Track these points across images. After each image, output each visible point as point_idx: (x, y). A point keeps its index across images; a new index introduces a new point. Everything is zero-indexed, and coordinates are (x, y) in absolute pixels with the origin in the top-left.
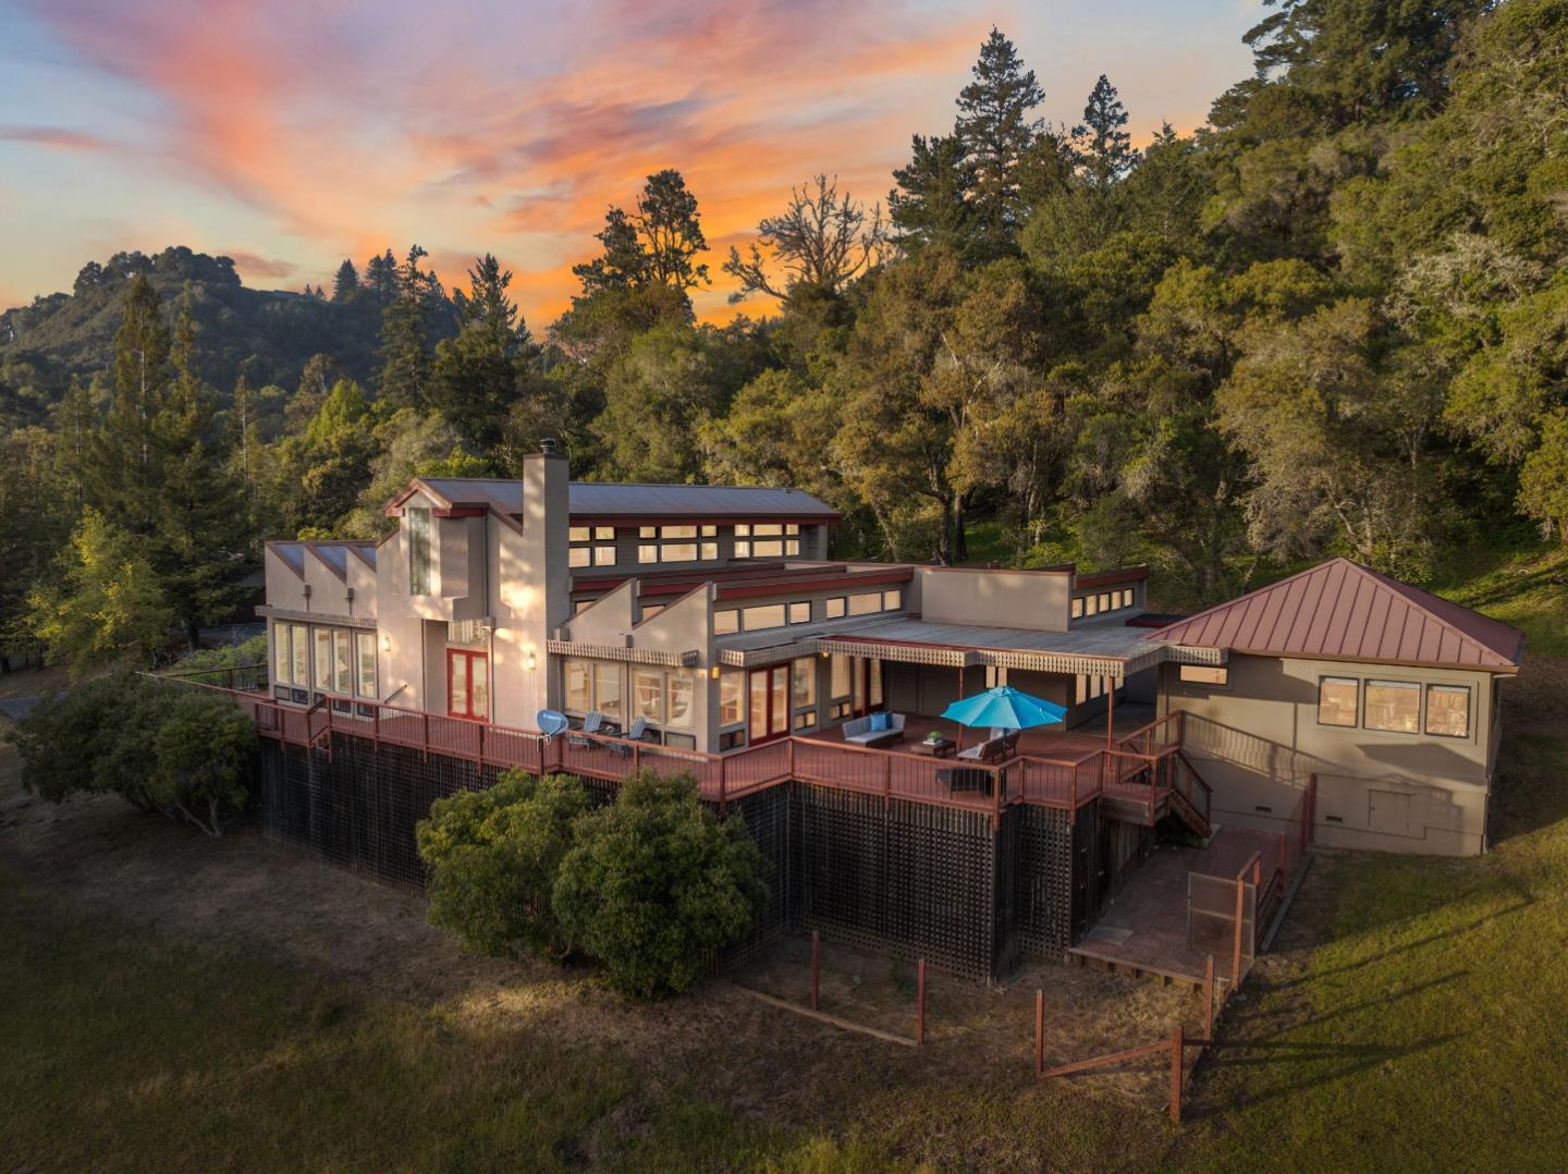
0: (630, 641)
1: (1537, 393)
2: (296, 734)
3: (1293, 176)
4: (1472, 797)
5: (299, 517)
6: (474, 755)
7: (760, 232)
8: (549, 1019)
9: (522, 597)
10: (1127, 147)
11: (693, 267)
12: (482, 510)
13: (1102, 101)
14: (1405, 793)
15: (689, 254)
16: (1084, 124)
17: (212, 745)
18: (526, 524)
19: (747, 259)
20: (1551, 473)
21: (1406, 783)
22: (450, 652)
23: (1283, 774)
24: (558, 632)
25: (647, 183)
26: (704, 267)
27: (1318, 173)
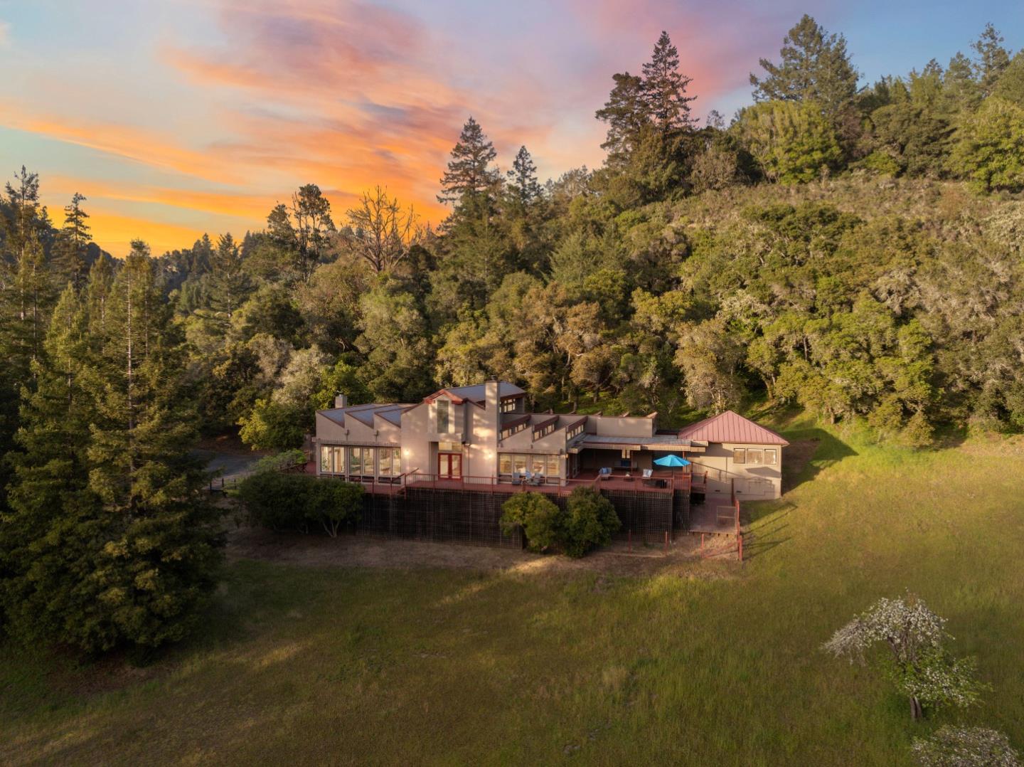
0: (532, 447)
1: (776, 355)
3: (658, 242)
4: (777, 482)
5: (211, 391)
8: (552, 566)
9: (482, 433)
10: (535, 184)
12: (468, 402)
13: (523, 159)
14: (759, 482)
16: (514, 169)
18: (487, 406)
20: (785, 383)
21: (759, 479)
22: (440, 454)
23: (723, 480)
24: (501, 444)
25: (300, 190)
27: (667, 242)
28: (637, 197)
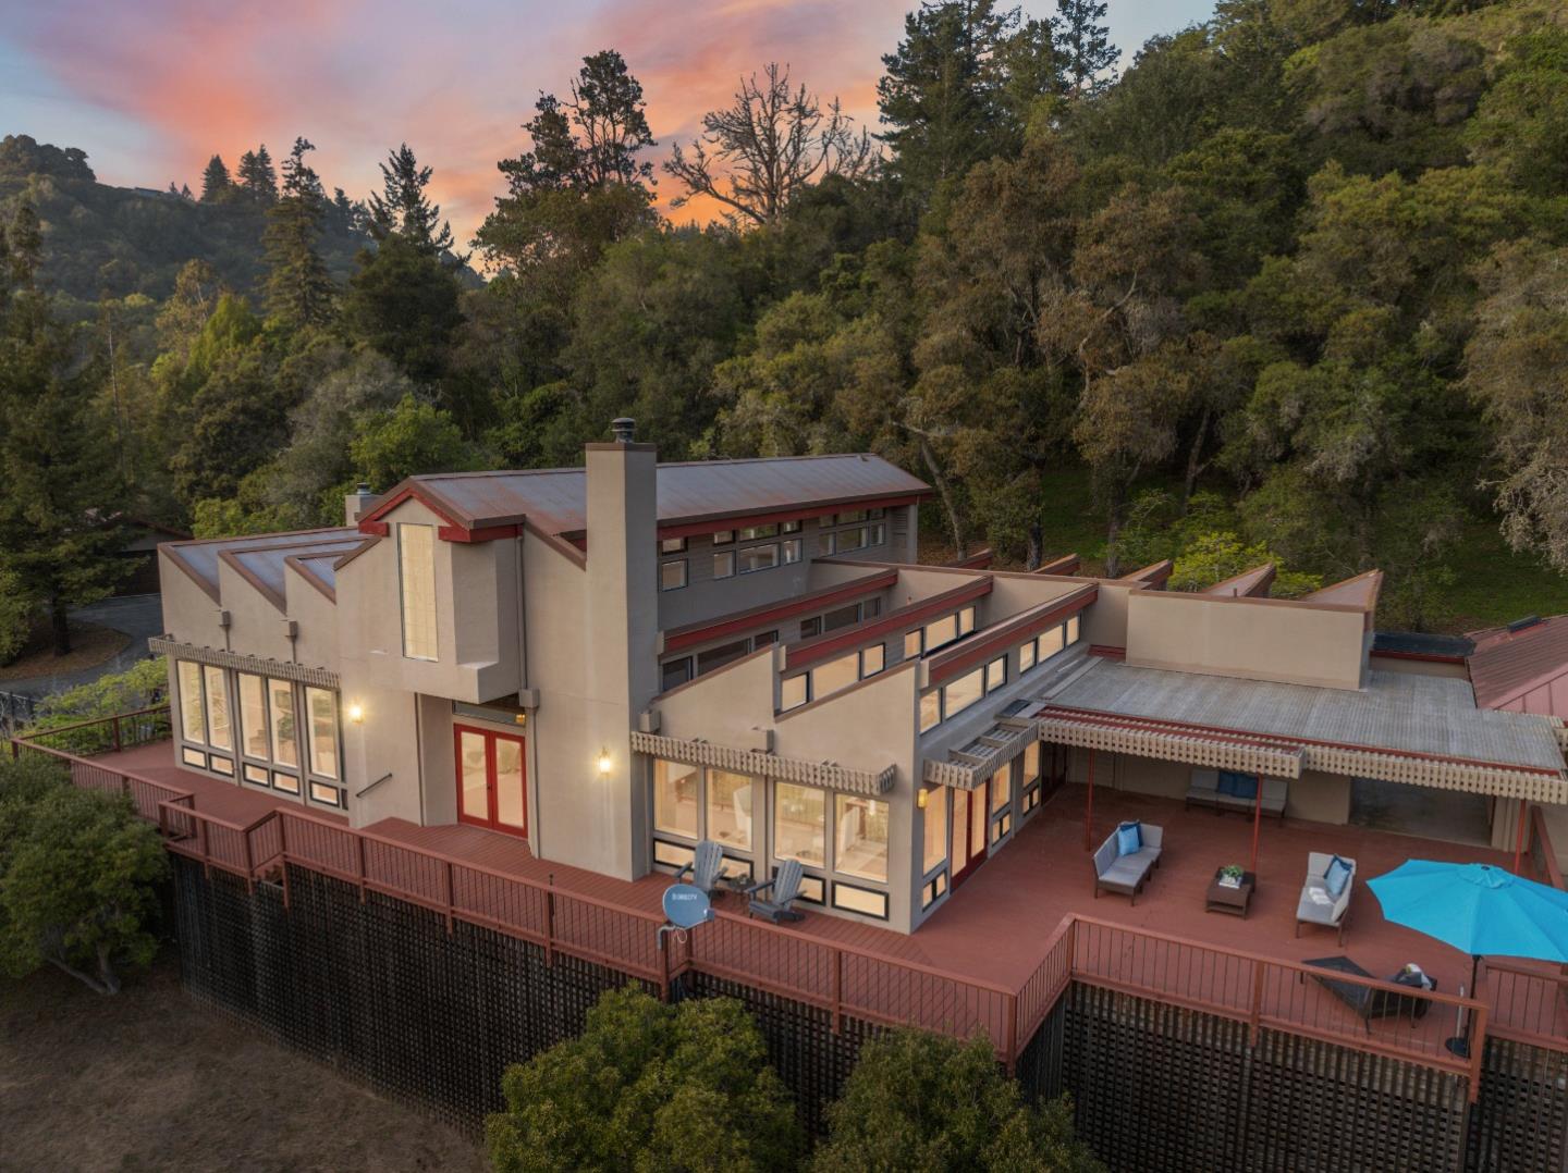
2: (227, 857)
5: (191, 476)
6: (538, 934)
7: (706, 128)
10: (1103, 42)
11: (637, 166)
12: (514, 528)
15: (634, 149)
16: (1059, 15)
17: (97, 886)
18: (592, 551)
19: (690, 156)
22: (459, 730)
24: (646, 718)
25: (585, 66)
26: (648, 166)
27: (1426, 68)
28: (1337, 17)
